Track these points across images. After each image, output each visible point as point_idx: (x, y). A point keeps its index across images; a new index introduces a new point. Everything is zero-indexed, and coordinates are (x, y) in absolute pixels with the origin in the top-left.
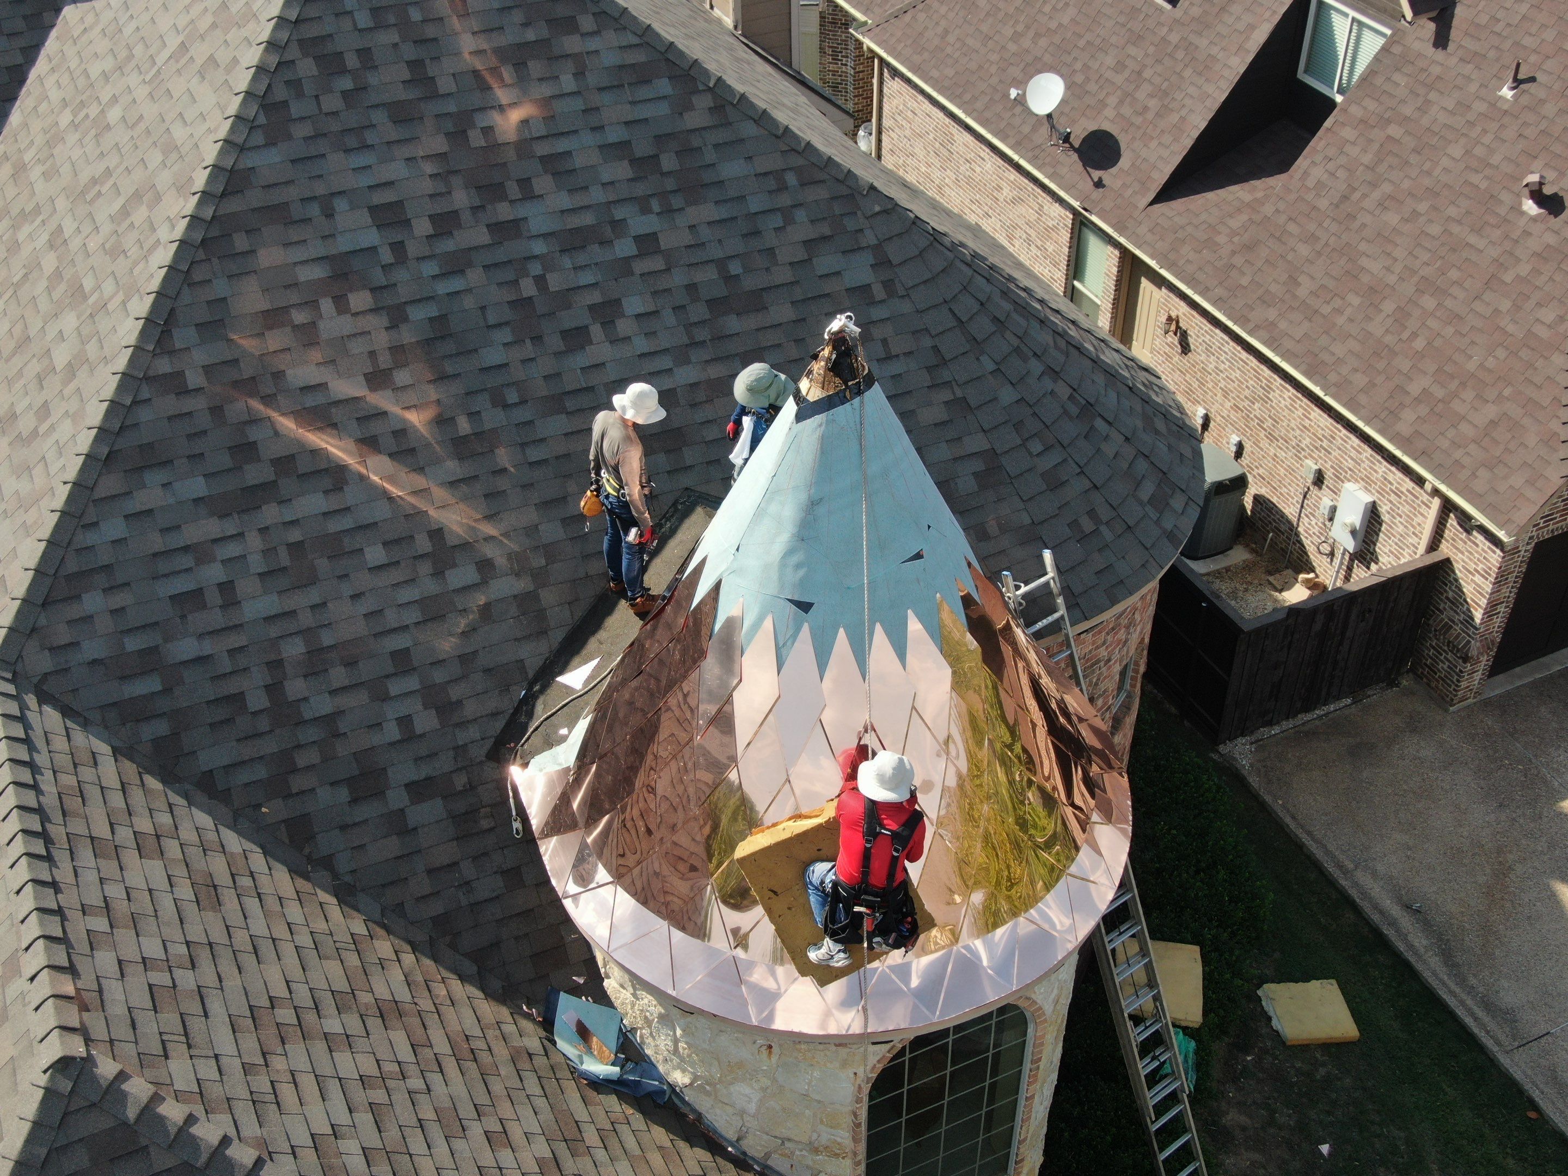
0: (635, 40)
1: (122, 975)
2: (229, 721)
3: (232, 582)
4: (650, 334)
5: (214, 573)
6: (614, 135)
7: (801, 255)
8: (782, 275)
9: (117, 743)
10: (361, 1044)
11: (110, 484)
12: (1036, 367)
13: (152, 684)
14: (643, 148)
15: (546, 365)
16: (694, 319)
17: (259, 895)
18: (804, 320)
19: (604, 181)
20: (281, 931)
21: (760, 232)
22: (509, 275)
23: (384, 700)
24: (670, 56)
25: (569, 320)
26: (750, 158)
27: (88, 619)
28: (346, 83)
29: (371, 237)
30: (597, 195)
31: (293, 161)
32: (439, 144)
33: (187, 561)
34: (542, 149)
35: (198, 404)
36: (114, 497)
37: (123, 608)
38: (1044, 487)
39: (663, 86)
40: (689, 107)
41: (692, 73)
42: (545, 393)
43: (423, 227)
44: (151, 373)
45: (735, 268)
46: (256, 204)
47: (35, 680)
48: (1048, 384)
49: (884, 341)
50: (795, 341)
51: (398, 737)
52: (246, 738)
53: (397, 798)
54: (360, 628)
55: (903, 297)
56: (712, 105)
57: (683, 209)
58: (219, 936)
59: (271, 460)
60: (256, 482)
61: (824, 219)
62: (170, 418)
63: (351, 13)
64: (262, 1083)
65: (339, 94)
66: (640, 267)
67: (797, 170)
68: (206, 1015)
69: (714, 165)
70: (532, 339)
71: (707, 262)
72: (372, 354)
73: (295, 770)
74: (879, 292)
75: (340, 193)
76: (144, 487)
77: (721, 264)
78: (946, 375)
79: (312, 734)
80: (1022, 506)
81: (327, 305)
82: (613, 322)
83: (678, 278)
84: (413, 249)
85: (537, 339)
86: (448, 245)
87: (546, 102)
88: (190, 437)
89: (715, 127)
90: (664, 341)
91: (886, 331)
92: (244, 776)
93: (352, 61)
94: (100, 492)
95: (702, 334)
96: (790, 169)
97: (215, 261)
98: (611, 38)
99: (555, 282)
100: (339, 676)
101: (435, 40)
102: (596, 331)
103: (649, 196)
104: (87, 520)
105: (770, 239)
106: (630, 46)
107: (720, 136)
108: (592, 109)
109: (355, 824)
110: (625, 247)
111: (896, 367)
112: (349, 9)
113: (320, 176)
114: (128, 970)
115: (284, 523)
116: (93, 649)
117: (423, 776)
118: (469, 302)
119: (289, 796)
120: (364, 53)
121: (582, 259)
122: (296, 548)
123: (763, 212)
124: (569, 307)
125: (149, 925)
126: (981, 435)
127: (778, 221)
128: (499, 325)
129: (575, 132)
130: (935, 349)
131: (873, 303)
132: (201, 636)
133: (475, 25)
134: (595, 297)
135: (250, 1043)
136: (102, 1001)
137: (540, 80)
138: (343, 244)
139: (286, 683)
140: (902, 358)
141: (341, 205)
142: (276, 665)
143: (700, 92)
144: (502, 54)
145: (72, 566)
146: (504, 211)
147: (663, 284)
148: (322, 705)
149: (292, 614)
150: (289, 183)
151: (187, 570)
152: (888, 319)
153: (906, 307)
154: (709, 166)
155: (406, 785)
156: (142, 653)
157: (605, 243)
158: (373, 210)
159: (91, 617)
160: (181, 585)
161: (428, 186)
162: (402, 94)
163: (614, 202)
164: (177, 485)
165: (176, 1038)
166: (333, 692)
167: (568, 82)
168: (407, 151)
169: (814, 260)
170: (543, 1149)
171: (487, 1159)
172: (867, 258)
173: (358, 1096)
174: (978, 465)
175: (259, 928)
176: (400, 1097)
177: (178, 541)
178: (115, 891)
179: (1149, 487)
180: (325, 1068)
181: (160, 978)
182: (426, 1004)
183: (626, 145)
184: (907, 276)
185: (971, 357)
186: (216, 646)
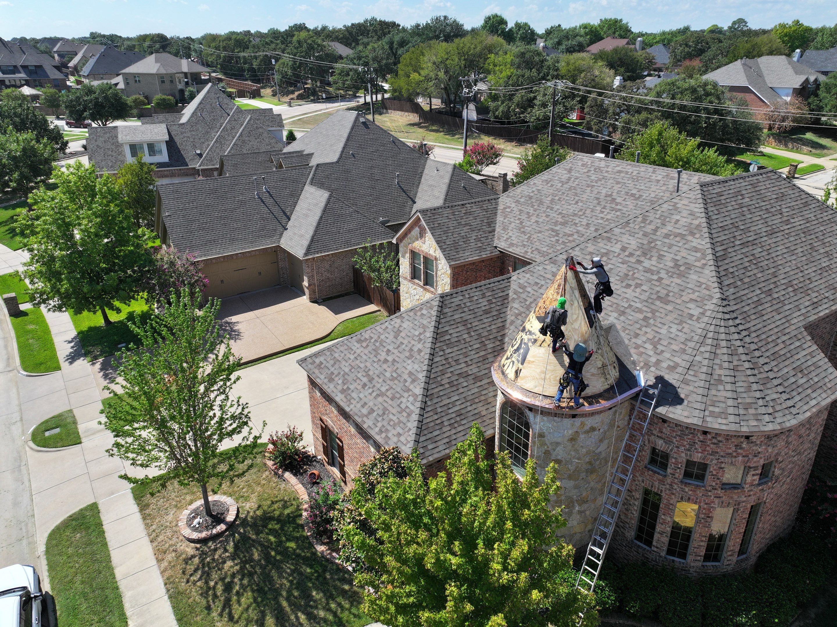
0: (703, 243)
3: (543, 285)
5: (543, 282)
6: (678, 258)
7: (687, 300)
8: (679, 301)
10: (472, 339)
13: (521, 291)
14: (679, 263)
18: (673, 312)
19: (666, 264)
21: (684, 291)
24: (707, 250)
25: (630, 282)
26: (700, 277)
28: (643, 225)
29: (618, 251)
30: (661, 266)
32: (645, 242)
34: (662, 253)
37: (530, 279)
40: (699, 261)
41: (707, 255)
43: (627, 253)
45: (671, 294)
46: (608, 236)
47: (512, 280)
48: (716, 367)
49: (684, 328)
50: (666, 314)
55: (699, 322)
56: (704, 263)
57: (675, 278)
58: (478, 314)
61: (701, 297)
64: (452, 323)
65: (639, 226)
66: (653, 282)
67: (707, 285)
68: (460, 313)
71: (667, 289)
74: (695, 318)
75: (621, 241)
76: (549, 265)
77: (669, 291)
78: (688, 343)
83: (658, 289)
84: (621, 256)
86: (627, 259)
89: (700, 267)
90: (642, 297)
91: (687, 326)
92: (515, 311)
93: (648, 222)
97: (593, 241)
98: (699, 241)
99: (636, 276)
101: (666, 225)
103: (671, 272)
105: (684, 293)
108: (679, 251)
109: (517, 328)
110: (655, 277)
111: (680, 334)
113: (622, 237)
116: (521, 281)
118: (619, 269)
121: (646, 274)
123: (690, 288)
126: (680, 359)
127: (690, 291)
129: (671, 253)
130: (693, 337)
131: (690, 319)
132: (532, 289)
134: (639, 282)
135: (460, 320)
138: (612, 249)
140: (683, 333)
141: (619, 243)
142: (535, 300)
146: (642, 259)
147: (653, 287)
150: (616, 235)
151: (541, 280)
152: (690, 324)
153: (698, 325)
154: (690, 273)
156: (525, 286)
157: (653, 274)
158: (623, 246)
159: (526, 277)
160: (538, 281)
161: (635, 248)
162: (649, 231)
163: (663, 269)
167: (680, 244)
168: (639, 240)
169: (689, 303)
170: (470, 373)
171: (461, 361)
172: (701, 310)
173: (460, 338)
174: (672, 364)
175: (486, 321)
176: (464, 346)
177: (545, 275)
178: (476, 298)
179: (717, 410)
180: (462, 333)
181: (463, 306)
182: (490, 351)
183: (678, 260)
184: (705, 319)
185: (699, 345)
186: (532, 292)
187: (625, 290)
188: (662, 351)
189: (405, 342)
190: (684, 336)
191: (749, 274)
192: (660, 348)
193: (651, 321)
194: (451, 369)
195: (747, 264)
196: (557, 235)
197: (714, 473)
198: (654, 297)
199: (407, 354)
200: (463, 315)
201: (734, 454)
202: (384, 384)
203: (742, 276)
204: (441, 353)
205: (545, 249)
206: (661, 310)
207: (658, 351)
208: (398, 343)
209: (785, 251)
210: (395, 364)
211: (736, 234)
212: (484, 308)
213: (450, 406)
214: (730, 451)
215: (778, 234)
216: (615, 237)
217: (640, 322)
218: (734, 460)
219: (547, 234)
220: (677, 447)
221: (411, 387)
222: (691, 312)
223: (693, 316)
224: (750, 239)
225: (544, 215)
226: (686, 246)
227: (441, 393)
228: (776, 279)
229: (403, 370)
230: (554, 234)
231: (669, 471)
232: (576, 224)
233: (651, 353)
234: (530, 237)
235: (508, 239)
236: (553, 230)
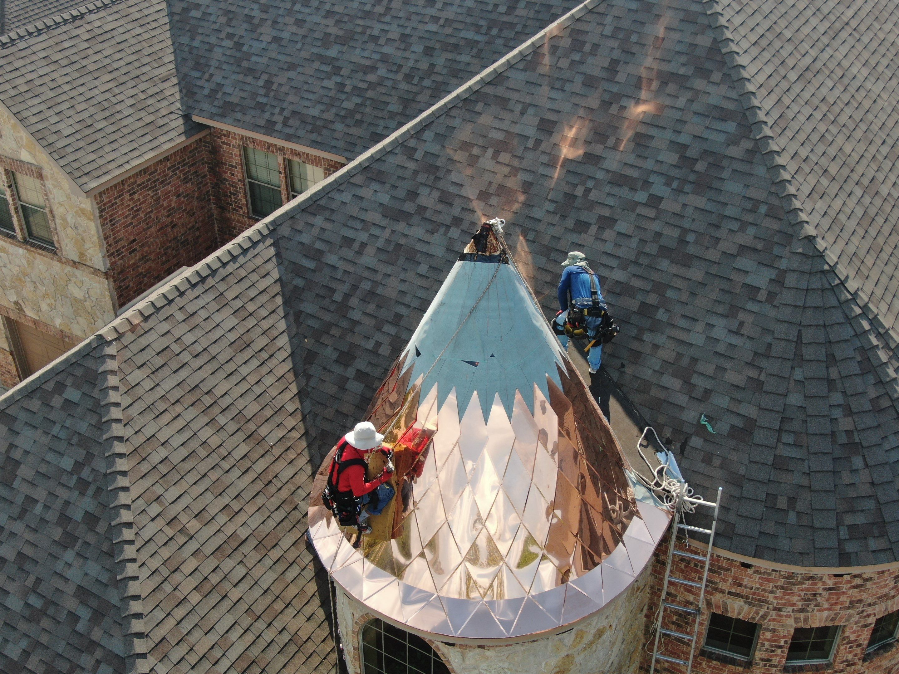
0: (735, 96)
1: (163, 335)
2: (323, 297)
3: (367, 244)
4: (617, 245)
5: (363, 237)
6: (683, 139)
7: (733, 250)
8: (713, 255)
9: (284, 278)
10: (223, 435)
11: (358, 179)
12: (837, 398)
13: (310, 264)
14: (691, 153)
15: (557, 231)
16: (646, 250)
17: (263, 363)
18: (706, 285)
19: (659, 159)
20: (252, 379)
21: (720, 227)
22: (576, 180)
23: (378, 330)
24: (748, 113)
25: (585, 216)
26: (748, 186)
27: (312, 225)
28: (577, 57)
29: (531, 132)
30: (649, 164)
31: (527, 82)
32: (595, 104)
33: (359, 225)
35: (412, 166)
36: (356, 185)
37: (326, 229)
38: (771, 462)
39: (731, 127)
40: (736, 144)
41: (753, 127)
42: (546, 243)
44: (405, 143)
45: (690, 238)
46: (497, 94)
47: (279, 236)
48: (837, 413)
49: (742, 323)
50: (691, 292)
51: (371, 349)
52: (323, 308)
53: (351, 372)
54: (393, 295)
55: (775, 306)
56: (750, 149)
57: (688, 193)
58: (222, 358)
59: (419, 205)
60: (408, 211)
61: (764, 240)
62: (398, 166)
63: (605, 25)
64: (161, 406)
65: (569, 61)
66: (641, 210)
67: (771, 207)
68: (175, 372)
69: (724, 180)
70: (561, 215)
71: (677, 226)
72: (490, 183)
73: (328, 333)
74: (762, 295)
75: (535, 105)
76: (368, 187)
77: (685, 231)
78: (764, 363)
79: (344, 324)
80: (746, 462)
81: (490, 152)
82: (604, 229)
83: (656, 226)
84: (544, 146)
85: (564, 217)
87: (662, 108)
88: (399, 177)
89: (742, 160)
90: (622, 252)
91: (749, 319)
92: (311, 322)
93: (587, 48)
94: (352, 180)
95: (644, 260)
96: (767, 203)
97: (464, 110)
98: (723, 90)
99: (593, 195)
100: (371, 308)
101: (634, 54)
102: (593, 229)
103: (676, 178)
104: (341, 188)
105: (722, 233)
106: (730, 99)
107: (743, 167)
108: (683, 121)
109: (329, 371)
110: (641, 197)
111: (736, 341)
112: (605, 22)
113: (533, 94)
114: (168, 336)
115: (402, 234)
116: (305, 238)
117: (366, 371)
118: (547, 183)
119: (317, 341)
120: (596, 46)
121: (616, 191)
122: (399, 246)
123: (731, 218)
124: (591, 210)
125: (198, 333)
126: (755, 408)
127: (735, 226)
128: (551, 201)
129: (665, 128)
130: (769, 345)
131: (753, 300)
132: (341, 258)
133: (658, 54)
134: (606, 213)
135: (178, 393)
136: (142, 335)
137: (668, 95)
138: (517, 129)
139: (352, 298)
140: (745, 338)
141: (531, 111)
142: (355, 287)
143: (749, 138)
144: (660, 73)
145: (322, 202)
146: (598, 149)
148: (356, 315)
149: (375, 271)
150: (518, 91)
151: (357, 230)
152: (755, 313)
153: (772, 313)
154: (721, 179)
155: (358, 370)
156: (318, 250)
157: (633, 189)
158: (542, 120)
159: (314, 225)
160: (350, 234)
162: (597, 72)
163: (655, 172)
164: (379, 194)
165: (152, 367)
166: (365, 313)
167: (681, 102)
168: (577, 100)
169: (739, 258)
170: (244, 533)
171: (213, 510)
172: (772, 274)
173: (194, 445)
174: (738, 423)
175: (244, 371)
176: (211, 462)
177: (363, 216)
178: (203, 314)
179: (860, 519)
180: (195, 426)
181: (176, 348)
182: (276, 452)
183: (685, 147)
184: (787, 297)
185: (790, 364)
186: (342, 265)
187: (575, 238)
188: (708, 392)
189: (40, 494)
190: (748, 345)
191: (832, 151)
192: (700, 382)
193: (661, 315)
194: (193, 546)
195: (822, 128)
196: (337, 71)
197: (853, 637)
198: (652, 248)
199: (57, 533)
200: (183, 374)
201: (893, 593)
202: (12, 636)
203: (824, 162)
204: (155, 509)
205: (315, 112)
206: (678, 283)
207: (698, 394)
208: (19, 500)
209: (865, 72)
210: (28, 566)
211: (784, 53)
212: (232, 337)
213: (217, 653)
214: (886, 590)
215: (844, 35)
216: (515, 96)
217: (635, 319)
218: (890, 603)
219: (310, 71)
220: (775, 609)
221: (97, 635)
222: (750, 280)
223: (757, 289)
224: (808, 60)
225: (290, 20)
226: (696, 107)
227: (186, 626)
228: (873, 149)
229: (58, 583)
230: (328, 69)
231: (758, 655)
232: (374, 39)
233: (682, 400)
234: (269, 83)
235: (214, 92)
236: (322, 59)
